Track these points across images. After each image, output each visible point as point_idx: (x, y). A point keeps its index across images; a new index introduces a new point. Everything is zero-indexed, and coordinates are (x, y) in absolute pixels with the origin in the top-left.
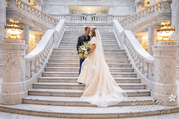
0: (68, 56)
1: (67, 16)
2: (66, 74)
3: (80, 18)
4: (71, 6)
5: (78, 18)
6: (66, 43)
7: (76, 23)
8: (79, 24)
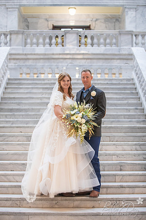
1: (12, 36)
3: (47, 40)
4: (24, 5)
5: (41, 41)
7: (37, 54)
8: (45, 54)
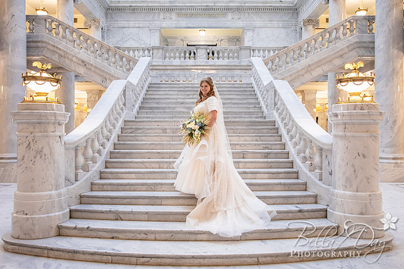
0: (155, 136)
1: (154, 51)
2: (151, 173)
3: (183, 55)
4: (164, 28)
5: (177, 55)
6: (151, 108)
7: (175, 66)
8: (181, 66)
